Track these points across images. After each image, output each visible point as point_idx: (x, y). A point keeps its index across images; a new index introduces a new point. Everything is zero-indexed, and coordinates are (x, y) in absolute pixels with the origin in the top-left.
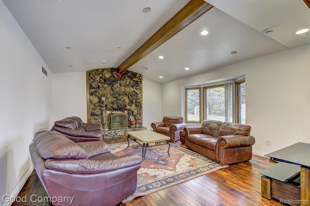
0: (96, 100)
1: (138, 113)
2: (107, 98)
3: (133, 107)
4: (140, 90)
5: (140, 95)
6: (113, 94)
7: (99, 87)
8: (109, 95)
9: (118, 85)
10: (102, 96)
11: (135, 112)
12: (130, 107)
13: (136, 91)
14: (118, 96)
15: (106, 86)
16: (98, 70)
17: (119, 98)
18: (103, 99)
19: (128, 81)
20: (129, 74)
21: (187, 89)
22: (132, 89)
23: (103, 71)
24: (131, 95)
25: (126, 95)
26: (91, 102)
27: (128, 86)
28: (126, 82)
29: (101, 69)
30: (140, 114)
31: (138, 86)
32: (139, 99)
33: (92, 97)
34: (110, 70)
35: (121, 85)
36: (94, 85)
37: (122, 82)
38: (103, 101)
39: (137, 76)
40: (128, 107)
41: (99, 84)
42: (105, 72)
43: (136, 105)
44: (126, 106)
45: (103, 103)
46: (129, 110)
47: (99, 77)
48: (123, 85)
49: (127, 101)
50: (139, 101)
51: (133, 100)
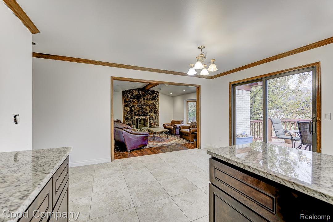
0: (128, 109)
1: (156, 118)
2: (135, 108)
3: (153, 114)
4: (157, 102)
5: (157, 106)
6: (140, 105)
7: (130, 101)
8: (137, 106)
9: (143, 99)
10: (132, 107)
11: (154, 117)
12: (150, 114)
13: (155, 103)
14: (142, 106)
15: (134, 100)
16: (129, 90)
17: (143, 108)
18: (133, 108)
19: (149, 96)
20: (150, 92)
21: (188, 102)
22: (152, 102)
23: (133, 91)
24: (151, 106)
25: (148, 105)
26: (125, 110)
27: (149, 100)
28: (148, 97)
29: (131, 90)
30: (158, 118)
31: (155, 100)
32: (157, 108)
33: (126, 108)
34: (137, 89)
35: (144, 99)
36: (127, 100)
37: (145, 97)
38: (133, 110)
39: (155, 93)
40: (149, 114)
41: (130, 99)
42: (134, 91)
43: (155, 113)
44: (148, 113)
45: (133, 111)
46: (150, 116)
47: (130, 95)
48: (146, 99)
49: (149, 110)
50: (156, 109)
51: (152, 109)
